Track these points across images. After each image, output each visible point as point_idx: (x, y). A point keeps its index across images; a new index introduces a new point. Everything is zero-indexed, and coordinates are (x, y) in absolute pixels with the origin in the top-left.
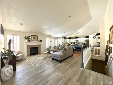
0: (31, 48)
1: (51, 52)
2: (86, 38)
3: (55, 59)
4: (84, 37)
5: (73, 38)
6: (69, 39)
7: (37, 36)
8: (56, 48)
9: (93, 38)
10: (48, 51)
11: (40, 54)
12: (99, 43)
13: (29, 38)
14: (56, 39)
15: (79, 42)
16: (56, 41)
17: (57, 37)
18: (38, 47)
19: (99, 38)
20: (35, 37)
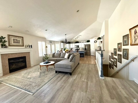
0: (9, 60)
1: (51, 62)
2: (87, 43)
3: (60, 72)
4: (84, 42)
5: (72, 43)
6: (68, 44)
7: (23, 37)
8: (57, 56)
9: (94, 42)
10: (46, 61)
11: (30, 67)
12: (99, 48)
13: (3, 40)
14: (53, 44)
15: (80, 47)
16: (53, 46)
17: (54, 41)
18: (25, 57)
19: (101, 42)
20: (18, 39)
